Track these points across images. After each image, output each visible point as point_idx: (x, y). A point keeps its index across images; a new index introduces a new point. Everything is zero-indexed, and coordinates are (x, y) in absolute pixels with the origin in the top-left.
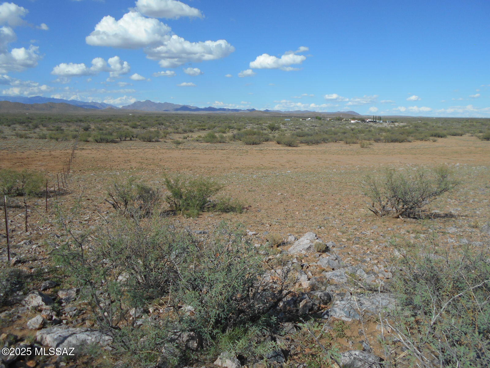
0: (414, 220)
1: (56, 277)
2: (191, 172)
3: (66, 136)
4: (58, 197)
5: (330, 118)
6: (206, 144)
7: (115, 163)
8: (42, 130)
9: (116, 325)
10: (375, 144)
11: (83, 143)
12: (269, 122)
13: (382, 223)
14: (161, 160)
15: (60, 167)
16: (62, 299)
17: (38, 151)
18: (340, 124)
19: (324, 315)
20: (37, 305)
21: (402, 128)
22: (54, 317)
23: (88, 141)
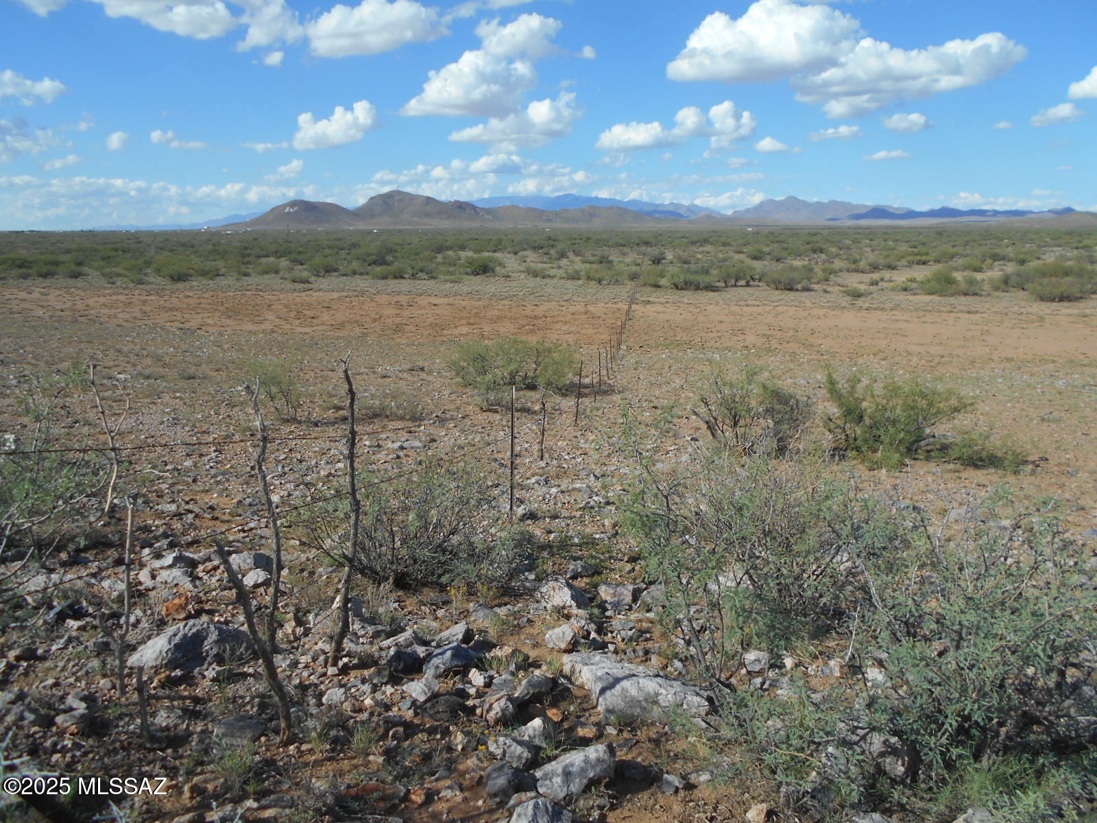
1: (595, 558)
2: (884, 362)
3: (617, 275)
4: (599, 398)
6: (928, 298)
7: (711, 335)
8: (573, 262)
9: (727, 679)
11: (649, 289)
14: (813, 332)
15: (603, 337)
16: (606, 602)
17: (564, 303)
20: (562, 605)
22: (593, 635)
23: (659, 287)
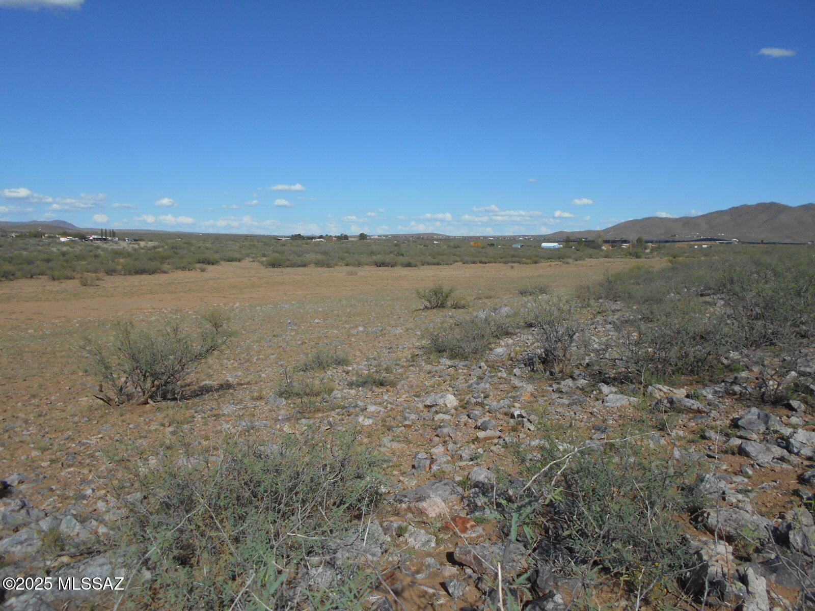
0: (173, 403)
5: (16, 232)
10: (107, 278)
13: (120, 418)
18: (39, 245)
21: (153, 250)
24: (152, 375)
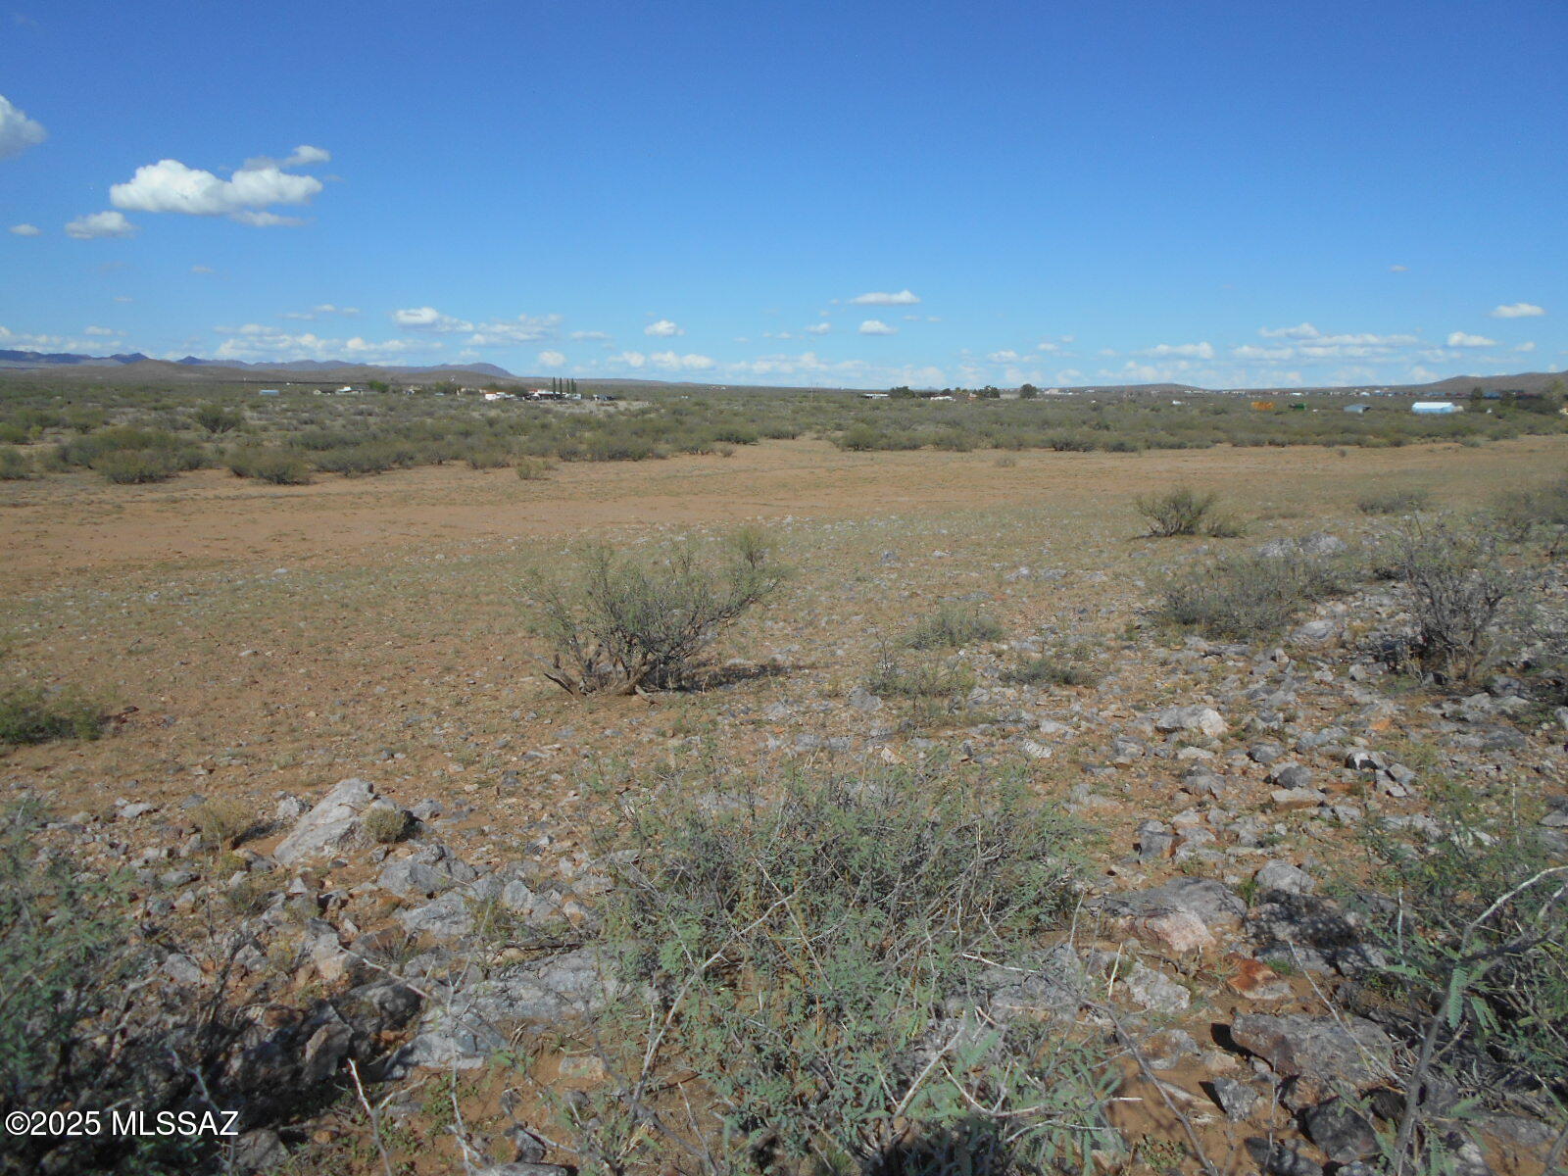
0: (679, 694)
5: (415, 385)
10: (563, 466)
12: (199, 401)
13: (589, 717)
18: (451, 407)
19: (393, 1066)
21: (639, 418)
24: (643, 642)
